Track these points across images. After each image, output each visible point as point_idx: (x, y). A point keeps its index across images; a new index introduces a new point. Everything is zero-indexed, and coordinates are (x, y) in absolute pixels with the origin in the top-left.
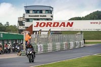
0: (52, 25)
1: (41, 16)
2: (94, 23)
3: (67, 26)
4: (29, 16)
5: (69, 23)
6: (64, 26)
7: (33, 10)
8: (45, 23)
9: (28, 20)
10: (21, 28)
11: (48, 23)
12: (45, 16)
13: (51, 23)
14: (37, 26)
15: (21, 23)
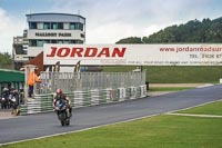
0: (83, 53)
1: (60, 35)
2: (167, 50)
3: (113, 55)
4: (37, 34)
5: (116, 50)
6: (108, 55)
7: (45, 23)
8: (68, 50)
9: (34, 43)
10: (20, 58)
11: (74, 49)
12: (70, 35)
13: (82, 50)
14: (52, 55)
15: (19, 49)
